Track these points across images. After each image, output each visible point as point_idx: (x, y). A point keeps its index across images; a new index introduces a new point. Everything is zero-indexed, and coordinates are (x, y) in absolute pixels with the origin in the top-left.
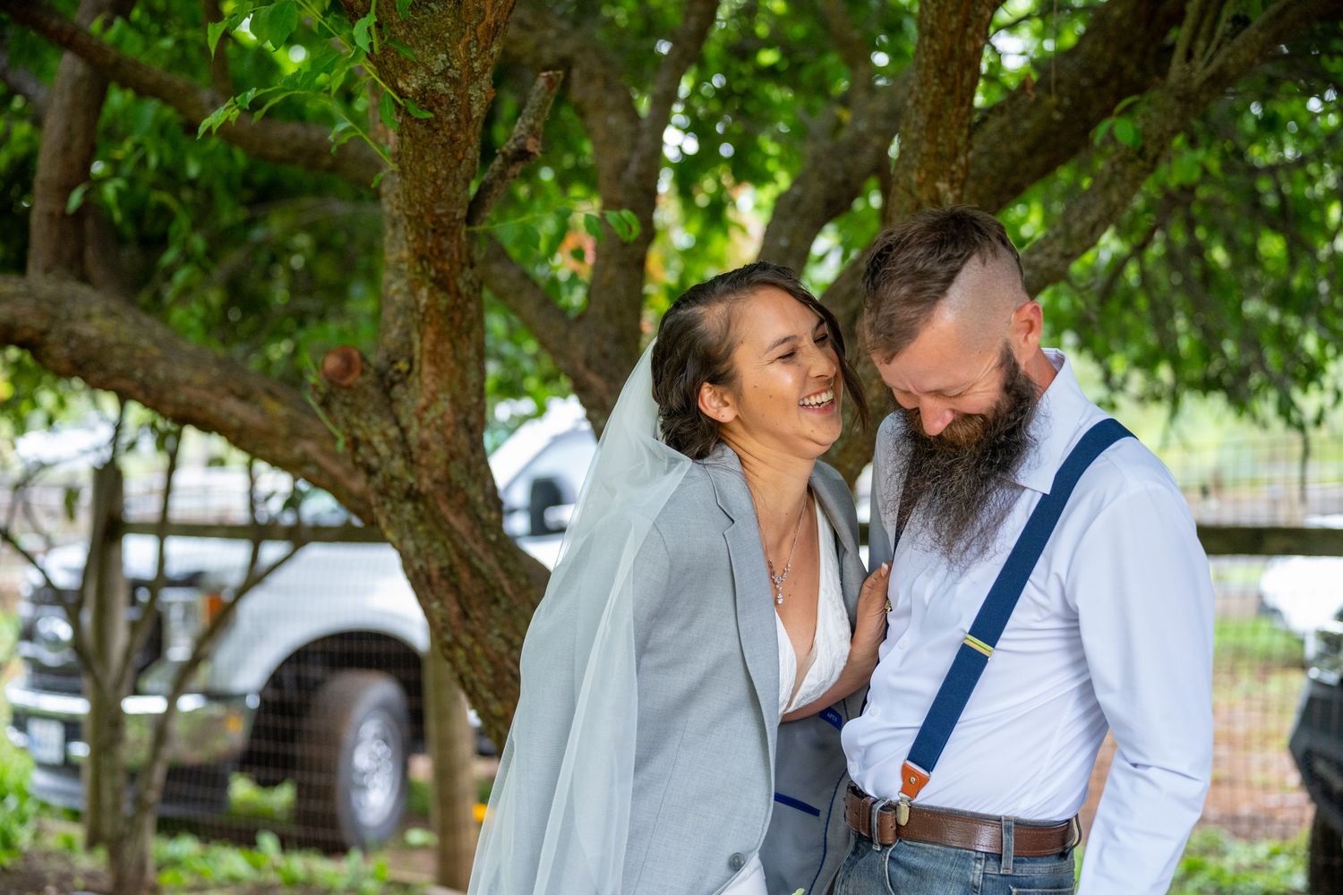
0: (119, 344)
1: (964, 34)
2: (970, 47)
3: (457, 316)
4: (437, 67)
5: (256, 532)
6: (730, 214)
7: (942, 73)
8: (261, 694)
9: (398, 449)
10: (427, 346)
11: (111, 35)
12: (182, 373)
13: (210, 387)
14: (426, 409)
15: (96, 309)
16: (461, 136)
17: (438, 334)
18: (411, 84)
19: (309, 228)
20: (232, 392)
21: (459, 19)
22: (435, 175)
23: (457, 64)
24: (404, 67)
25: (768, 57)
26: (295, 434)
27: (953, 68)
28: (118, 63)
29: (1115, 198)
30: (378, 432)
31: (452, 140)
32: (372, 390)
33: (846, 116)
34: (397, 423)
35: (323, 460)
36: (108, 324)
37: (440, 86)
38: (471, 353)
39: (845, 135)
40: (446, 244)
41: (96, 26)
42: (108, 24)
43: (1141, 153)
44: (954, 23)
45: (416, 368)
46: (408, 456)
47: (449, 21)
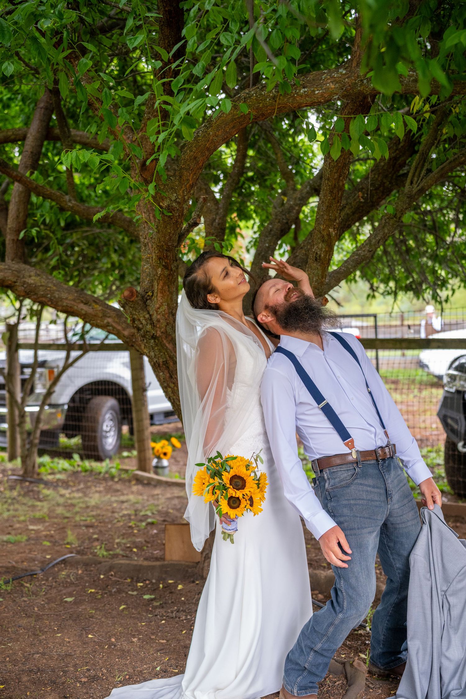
0: (41, 286)
1: (339, 179)
2: (341, 184)
3: (171, 277)
4: (173, 198)
5: (68, 347)
6: (238, 230)
7: (331, 192)
8: (68, 404)
9: (149, 322)
10: (160, 287)
11: (34, 176)
12: (64, 295)
13: (74, 300)
14: (159, 308)
15: (32, 274)
16: (179, 220)
17: (164, 283)
18: (165, 204)
19: (86, 238)
20: (82, 302)
21: (180, 182)
22: (170, 233)
23: (180, 197)
24: (163, 199)
25: (250, 174)
26: (105, 316)
27: (335, 191)
28: (37, 186)
29: (386, 231)
30: (142, 316)
31: (177, 222)
32: (140, 302)
33: (286, 199)
34: (149, 313)
35: (114, 324)
36: (38, 278)
37: (174, 204)
38: (174, 289)
39: (287, 206)
40: (169, 254)
41: (28, 174)
42: (32, 173)
43: (395, 216)
44: (336, 176)
45: (155, 294)
46: (152, 324)
47: (177, 183)
